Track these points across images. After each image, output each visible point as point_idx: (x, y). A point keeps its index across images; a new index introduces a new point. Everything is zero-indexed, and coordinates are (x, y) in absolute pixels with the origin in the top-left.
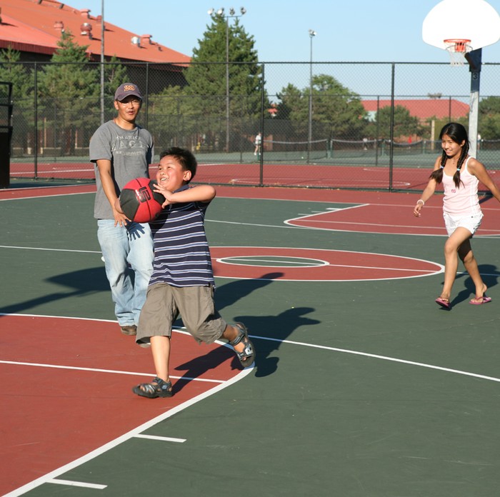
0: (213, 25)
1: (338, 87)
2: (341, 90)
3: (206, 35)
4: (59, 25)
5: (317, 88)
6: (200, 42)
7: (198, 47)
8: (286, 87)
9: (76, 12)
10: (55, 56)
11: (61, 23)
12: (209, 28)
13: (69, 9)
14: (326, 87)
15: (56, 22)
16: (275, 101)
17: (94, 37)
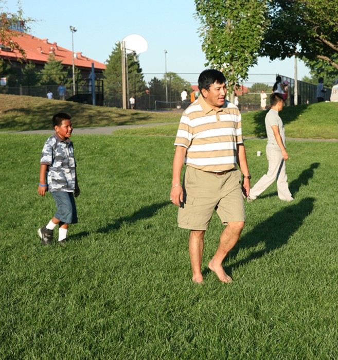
0: (116, 48)
1: (179, 79)
2: (180, 80)
3: (113, 53)
4: (39, 49)
5: (168, 79)
6: (110, 57)
7: (109, 59)
8: (153, 78)
9: (40, 40)
10: (46, 65)
11: (41, 47)
12: (114, 49)
13: (37, 39)
14: (172, 78)
15: (38, 47)
16: (148, 86)
17: (57, 54)
